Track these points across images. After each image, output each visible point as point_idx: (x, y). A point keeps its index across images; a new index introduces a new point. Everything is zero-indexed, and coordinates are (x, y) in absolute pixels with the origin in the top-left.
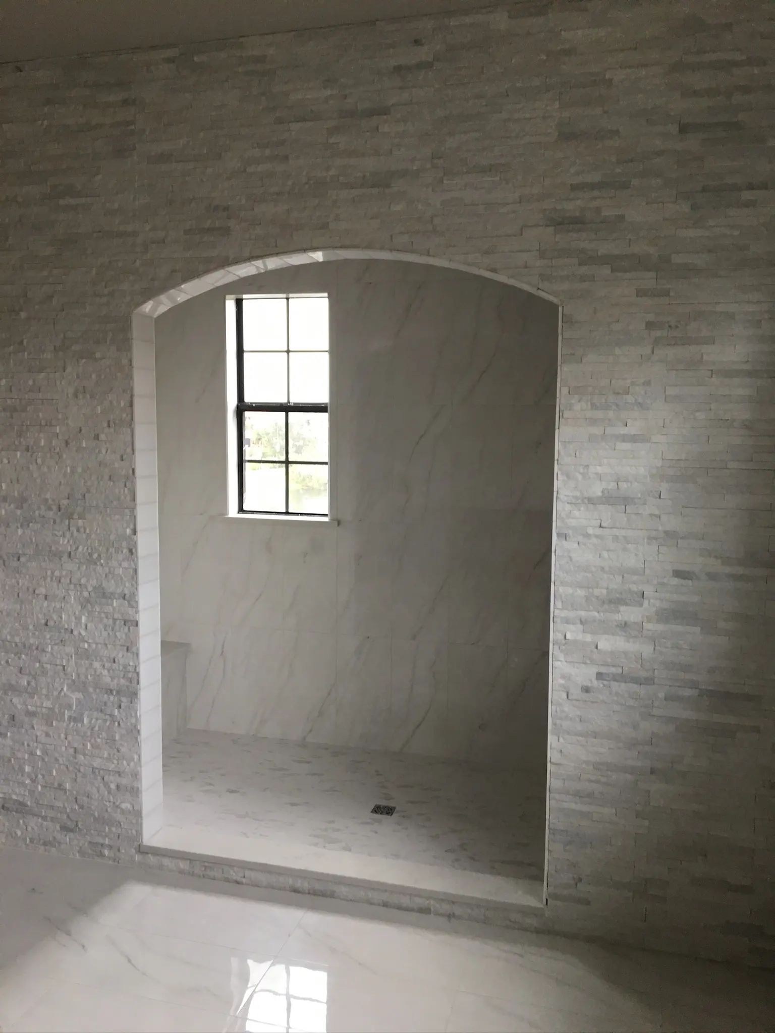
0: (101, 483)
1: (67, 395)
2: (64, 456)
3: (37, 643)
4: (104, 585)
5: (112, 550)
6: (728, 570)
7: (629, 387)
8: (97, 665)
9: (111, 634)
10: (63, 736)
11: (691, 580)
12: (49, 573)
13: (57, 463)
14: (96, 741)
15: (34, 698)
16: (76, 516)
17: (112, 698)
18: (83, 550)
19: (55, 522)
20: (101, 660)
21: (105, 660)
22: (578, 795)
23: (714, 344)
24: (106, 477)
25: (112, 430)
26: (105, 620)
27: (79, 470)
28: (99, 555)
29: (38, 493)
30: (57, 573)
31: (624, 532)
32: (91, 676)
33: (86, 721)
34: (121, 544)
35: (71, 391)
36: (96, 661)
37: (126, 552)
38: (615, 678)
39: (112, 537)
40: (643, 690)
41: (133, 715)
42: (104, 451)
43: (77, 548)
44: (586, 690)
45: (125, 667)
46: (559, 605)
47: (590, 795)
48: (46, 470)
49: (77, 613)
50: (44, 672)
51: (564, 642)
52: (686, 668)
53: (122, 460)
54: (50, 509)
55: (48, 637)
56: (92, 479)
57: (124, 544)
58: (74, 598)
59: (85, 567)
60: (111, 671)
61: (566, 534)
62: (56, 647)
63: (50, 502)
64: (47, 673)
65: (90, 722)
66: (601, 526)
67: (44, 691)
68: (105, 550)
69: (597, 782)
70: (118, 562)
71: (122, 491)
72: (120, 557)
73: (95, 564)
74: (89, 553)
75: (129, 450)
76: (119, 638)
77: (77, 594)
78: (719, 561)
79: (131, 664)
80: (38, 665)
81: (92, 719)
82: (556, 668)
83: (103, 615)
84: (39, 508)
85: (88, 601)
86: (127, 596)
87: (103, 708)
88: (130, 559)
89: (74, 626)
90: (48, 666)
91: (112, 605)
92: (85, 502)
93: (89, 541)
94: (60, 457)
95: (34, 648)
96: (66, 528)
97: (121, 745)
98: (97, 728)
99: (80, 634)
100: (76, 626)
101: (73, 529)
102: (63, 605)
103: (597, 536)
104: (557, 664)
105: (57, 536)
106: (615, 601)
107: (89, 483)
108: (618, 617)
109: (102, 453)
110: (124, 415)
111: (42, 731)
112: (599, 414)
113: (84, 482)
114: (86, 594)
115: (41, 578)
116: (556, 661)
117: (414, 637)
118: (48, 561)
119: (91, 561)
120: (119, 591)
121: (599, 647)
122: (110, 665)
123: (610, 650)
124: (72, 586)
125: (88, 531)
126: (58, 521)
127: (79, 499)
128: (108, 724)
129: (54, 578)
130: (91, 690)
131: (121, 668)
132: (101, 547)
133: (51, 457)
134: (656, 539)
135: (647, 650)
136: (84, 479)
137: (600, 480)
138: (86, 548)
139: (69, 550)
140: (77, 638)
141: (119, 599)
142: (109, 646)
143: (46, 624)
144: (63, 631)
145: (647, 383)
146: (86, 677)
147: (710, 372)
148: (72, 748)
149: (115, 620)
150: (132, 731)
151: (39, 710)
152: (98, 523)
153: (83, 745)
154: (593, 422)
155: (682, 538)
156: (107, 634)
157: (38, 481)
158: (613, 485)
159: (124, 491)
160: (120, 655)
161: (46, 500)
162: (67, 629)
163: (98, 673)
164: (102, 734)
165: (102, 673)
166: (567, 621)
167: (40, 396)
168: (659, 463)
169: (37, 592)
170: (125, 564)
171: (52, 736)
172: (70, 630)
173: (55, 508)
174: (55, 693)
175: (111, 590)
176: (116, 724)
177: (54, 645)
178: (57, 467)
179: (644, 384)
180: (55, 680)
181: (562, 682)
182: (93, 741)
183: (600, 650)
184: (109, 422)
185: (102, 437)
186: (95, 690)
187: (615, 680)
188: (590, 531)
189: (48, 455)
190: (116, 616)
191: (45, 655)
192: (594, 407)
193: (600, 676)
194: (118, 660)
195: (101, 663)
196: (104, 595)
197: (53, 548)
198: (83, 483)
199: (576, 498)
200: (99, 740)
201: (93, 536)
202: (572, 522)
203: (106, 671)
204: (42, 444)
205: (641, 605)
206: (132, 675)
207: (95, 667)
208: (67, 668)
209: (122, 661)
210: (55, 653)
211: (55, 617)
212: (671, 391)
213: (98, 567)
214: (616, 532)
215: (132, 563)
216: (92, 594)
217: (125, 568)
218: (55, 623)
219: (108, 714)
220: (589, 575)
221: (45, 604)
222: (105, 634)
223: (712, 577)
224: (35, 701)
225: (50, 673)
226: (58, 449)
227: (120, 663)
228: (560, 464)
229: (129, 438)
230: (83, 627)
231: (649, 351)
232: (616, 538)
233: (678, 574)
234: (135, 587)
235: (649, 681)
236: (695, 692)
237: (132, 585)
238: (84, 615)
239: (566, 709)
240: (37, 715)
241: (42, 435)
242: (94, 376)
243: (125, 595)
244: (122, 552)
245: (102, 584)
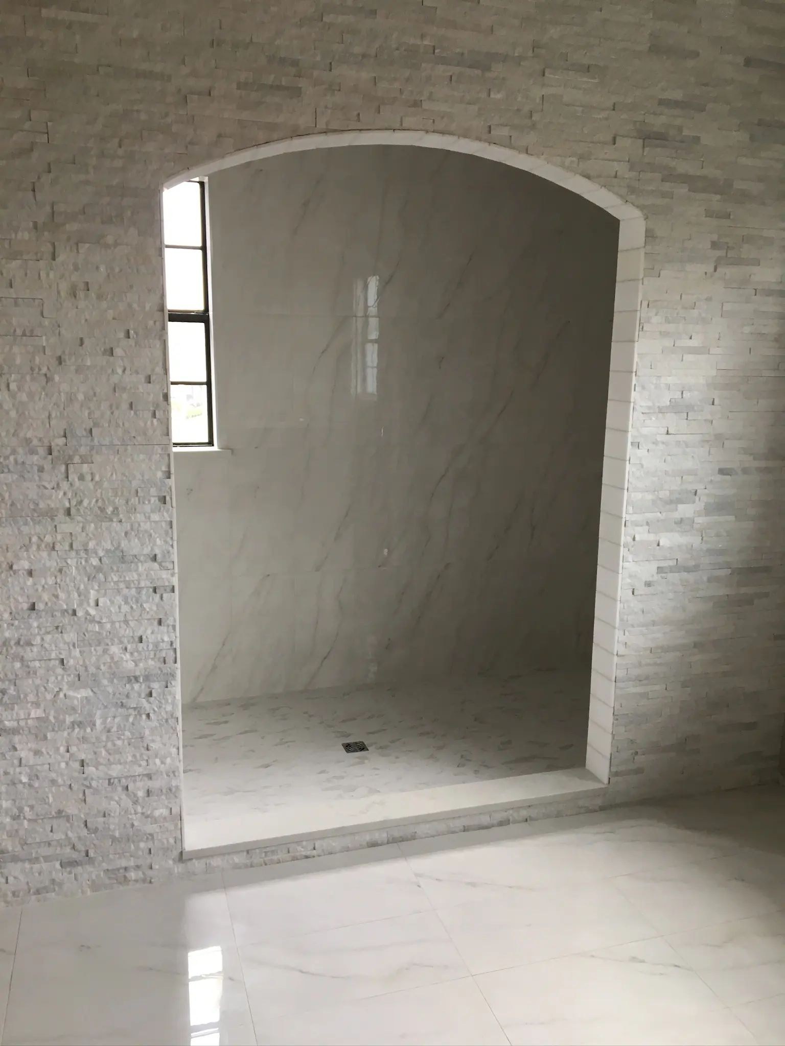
0: (116, 413)
1: (59, 292)
2: (57, 378)
3: (16, 636)
4: (123, 545)
5: (134, 500)
6: (757, 464)
7: (695, 303)
8: (115, 649)
9: (134, 607)
10: (62, 749)
11: (731, 475)
12: (34, 539)
13: (44, 388)
14: (114, 745)
15: (13, 709)
16: (77, 459)
17: (136, 686)
18: (90, 503)
19: (41, 470)
20: (121, 642)
21: (126, 641)
22: (639, 680)
23: (759, 265)
24: (125, 406)
25: (131, 342)
26: (126, 591)
27: (81, 397)
28: (116, 509)
29: (12, 431)
30: (48, 539)
31: (684, 438)
32: (104, 666)
33: (98, 722)
34: (149, 490)
35: (64, 287)
36: (112, 644)
37: (155, 501)
38: (672, 570)
39: (135, 484)
40: (690, 577)
41: (170, 701)
42: (120, 371)
43: (80, 502)
44: (648, 584)
45: (156, 645)
46: (630, 509)
47: (647, 678)
48: (24, 397)
49: (82, 587)
50: (30, 673)
51: (632, 543)
52: (721, 552)
53: (150, 382)
54: (33, 452)
55: (35, 624)
56: (102, 408)
57: (153, 491)
58: (77, 568)
59: (93, 525)
60: (136, 654)
61: (639, 443)
62: (48, 638)
63: (35, 442)
64: (35, 673)
65: (104, 722)
66: (668, 433)
67: (31, 698)
68: (123, 502)
69: (655, 664)
70: (145, 515)
71: (149, 423)
72: (147, 508)
73: (111, 520)
74: (99, 508)
75: (159, 370)
76: (148, 610)
77: (81, 563)
78: (752, 457)
79: (166, 639)
80: (18, 665)
81: (107, 718)
82: (625, 568)
83: (122, 585)
84: (14, 452)
85: (99, 569)
86: (159, 557)
87: (124, 701)
88: (162, 509)
89: (77, 605)
90: (37, 664)
91: (137, 570)
92: (92, 440)
93: (99, 491)
94: (48, 379)
95: (12, 643)
96: (61, 476)
97: (153, 741)
98: (114, 729)
99: (87, 613)
100: (80, 604)
101: (73, 477)
102: (58, 581)
103: (663, 443)
104: (626, 565)
105: (46, 488)
106: (674, 501)
107: (97, 414)
108: (677, 515)
109: (117, 373)
110: (151, 323)
111: (30, 750)
112: (671, 327)
113: (89, 414)
114: (95, 562)
115: (21, 548)
116: (626, 562)
117: (318, 569)
118: (31, 523)
119: (102, 515)
120: (147, 551)
121: (661, 544)
122: (134, 646)
123: (668, 546)
124: (73, 554)
125: (97, 478)
126: (48, 467)
127: (83, 436)
128: (131, 720)
129: (43, 546)
130: (105, 682)
131: (151, 647)
132: (118, 498)
133: (33, 379)
134: (708, 441)
135: (695, 541)
136: (89, 408)
137: (669, 390)
138: (94, 500)
139: (67, 505)
140: (83, 619)
141: (146, 562)
142: (132, 624)
143: (33, 607)
144: (58, 614)
145: (709, 299)
146: (98, 668)
147: (754, 291)
148: (76, 761)
149: (139, 589)
150: (167, 721)
151: (22, 723)
152: (113, 466)
153: (95, 753)
154: (664, 334)
155: (727, 439)
156: (129, 607)
157: (13, 414)
158: (678, 395)
159: (152, 422)
160: (149, 632)
161: (28, 441)
162: (66, 611)
163: (116, 659)
164: (124, 735)
165: (122, 658)
166: (636, 524)
167: (12, 293)
168: (714, 373)
169: (15, 567)
170: (155, 517)
171: (45, 753)
172: (70, 612)
173: (42, 451)
174: (49, 697)
175: (135, 552)
176: (144, 717)
177: (44, 634)
178: (43, 393)
179: (706, 299)
180: (48, 681)
181: (629, 581)
182: (109, 745)
183: (662, 546)
184: (128, 332)
185: (118, 352)
186: (111, 681)
187: (671, 572)
188: (659, 438)
189: (28, 378)
190: (143, 584)
191: (31, 650)
192: (668, 321)
193: (660, 570)
194: (147, 637)
195: (121, 646)
196: (123, 559)
197: (42, 505)
198: (86, 414)
199: (649, 408)
200: (119, 743)
201: (106, 484)
202: (645, 431)
203: (128, 655)
204: (18, 361)
205: (694, 502)
206: (166, 653)
207: (112, 653)
208: (68, 662)
209: (152, 639)
210: (46, 645)
211: (46, 597)
212: (727, 307)
213: (114, 524)
214: (679, 438)
215: (165, 514)
216: (105, 560)
217: (154, 521)
218: (47, 604)
219: (132, 708)
220: (655, 479)
221: (30, 582)
222: (125, 608)
223: (745, 471)
224: (17, 714)
225: (41, 672)
226: (44, 370)
227: (150, 641)
228: (639, 376)
229: (158, 353)
230: (92, 603)
231: (712, 269)
232: (678, 443)
233: (722, 472)
234: (171, 544)
235: (696, 568)
236: (730, 571)
237: (166, 542)
238: (93, 589)
239: (632, 605)
240: (21, 731)
241: (16, 349)
242: (102, 269)
243: (155, 555)
244: (149, 501)
245: (119, 544)
